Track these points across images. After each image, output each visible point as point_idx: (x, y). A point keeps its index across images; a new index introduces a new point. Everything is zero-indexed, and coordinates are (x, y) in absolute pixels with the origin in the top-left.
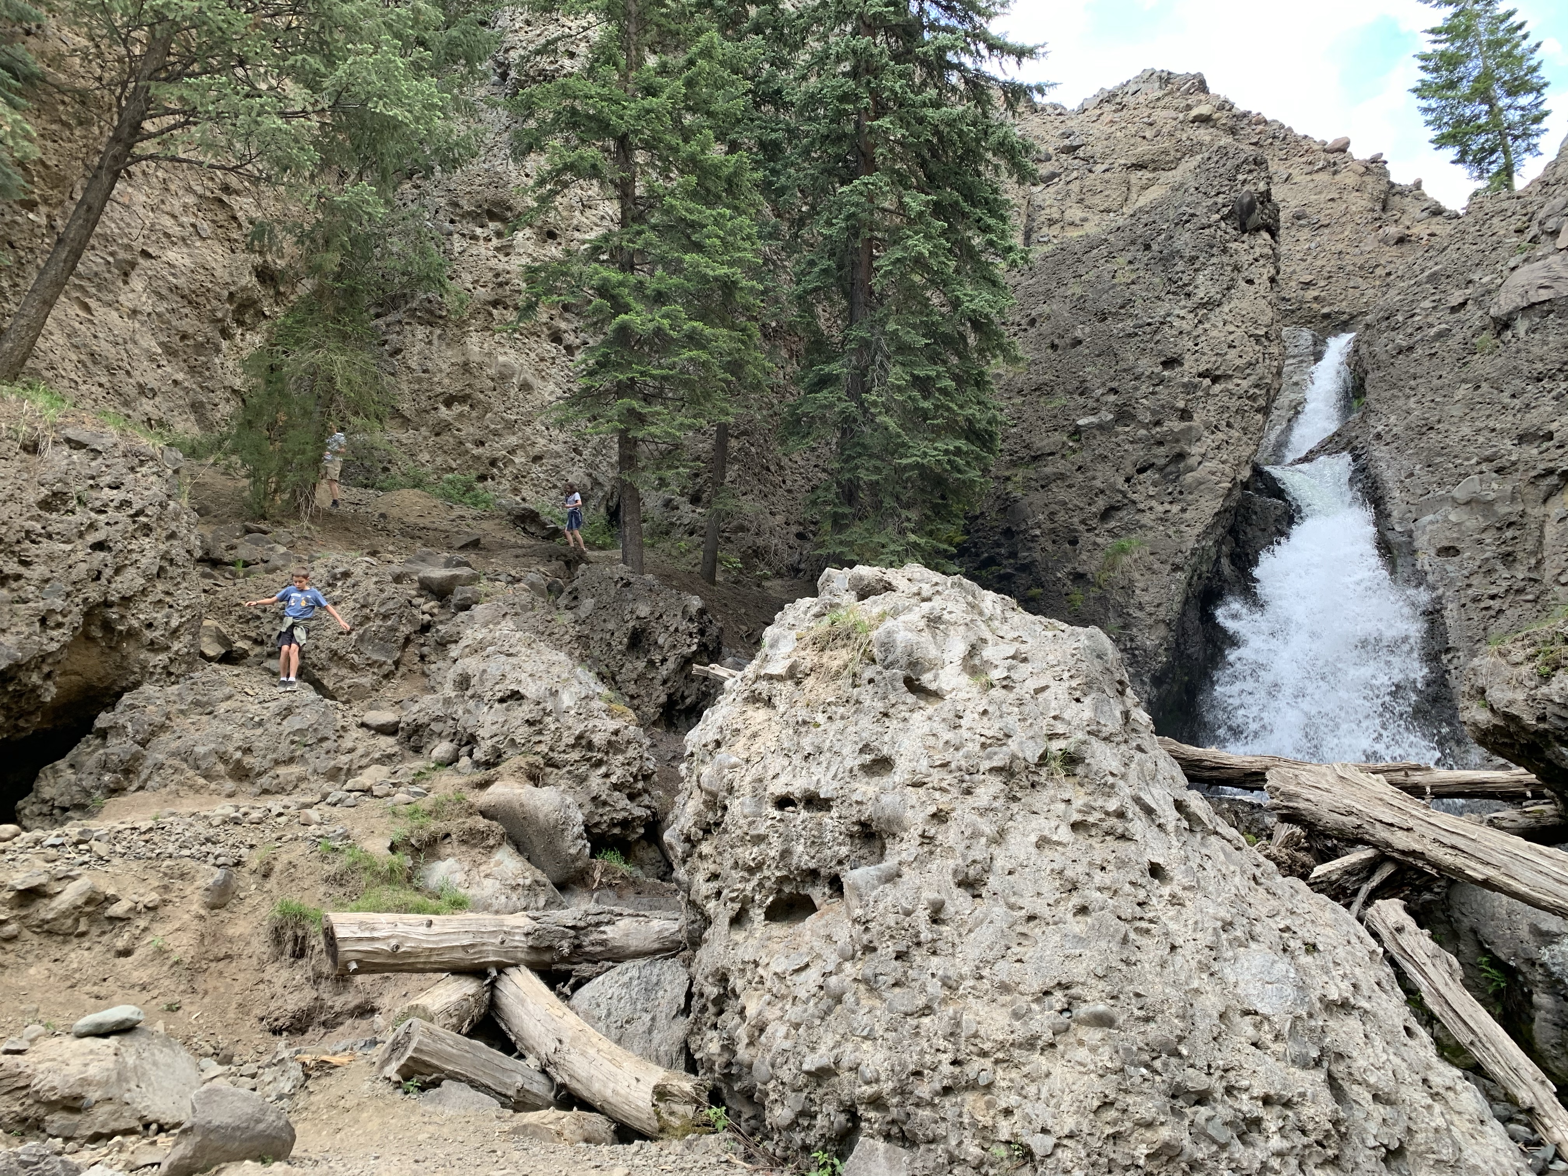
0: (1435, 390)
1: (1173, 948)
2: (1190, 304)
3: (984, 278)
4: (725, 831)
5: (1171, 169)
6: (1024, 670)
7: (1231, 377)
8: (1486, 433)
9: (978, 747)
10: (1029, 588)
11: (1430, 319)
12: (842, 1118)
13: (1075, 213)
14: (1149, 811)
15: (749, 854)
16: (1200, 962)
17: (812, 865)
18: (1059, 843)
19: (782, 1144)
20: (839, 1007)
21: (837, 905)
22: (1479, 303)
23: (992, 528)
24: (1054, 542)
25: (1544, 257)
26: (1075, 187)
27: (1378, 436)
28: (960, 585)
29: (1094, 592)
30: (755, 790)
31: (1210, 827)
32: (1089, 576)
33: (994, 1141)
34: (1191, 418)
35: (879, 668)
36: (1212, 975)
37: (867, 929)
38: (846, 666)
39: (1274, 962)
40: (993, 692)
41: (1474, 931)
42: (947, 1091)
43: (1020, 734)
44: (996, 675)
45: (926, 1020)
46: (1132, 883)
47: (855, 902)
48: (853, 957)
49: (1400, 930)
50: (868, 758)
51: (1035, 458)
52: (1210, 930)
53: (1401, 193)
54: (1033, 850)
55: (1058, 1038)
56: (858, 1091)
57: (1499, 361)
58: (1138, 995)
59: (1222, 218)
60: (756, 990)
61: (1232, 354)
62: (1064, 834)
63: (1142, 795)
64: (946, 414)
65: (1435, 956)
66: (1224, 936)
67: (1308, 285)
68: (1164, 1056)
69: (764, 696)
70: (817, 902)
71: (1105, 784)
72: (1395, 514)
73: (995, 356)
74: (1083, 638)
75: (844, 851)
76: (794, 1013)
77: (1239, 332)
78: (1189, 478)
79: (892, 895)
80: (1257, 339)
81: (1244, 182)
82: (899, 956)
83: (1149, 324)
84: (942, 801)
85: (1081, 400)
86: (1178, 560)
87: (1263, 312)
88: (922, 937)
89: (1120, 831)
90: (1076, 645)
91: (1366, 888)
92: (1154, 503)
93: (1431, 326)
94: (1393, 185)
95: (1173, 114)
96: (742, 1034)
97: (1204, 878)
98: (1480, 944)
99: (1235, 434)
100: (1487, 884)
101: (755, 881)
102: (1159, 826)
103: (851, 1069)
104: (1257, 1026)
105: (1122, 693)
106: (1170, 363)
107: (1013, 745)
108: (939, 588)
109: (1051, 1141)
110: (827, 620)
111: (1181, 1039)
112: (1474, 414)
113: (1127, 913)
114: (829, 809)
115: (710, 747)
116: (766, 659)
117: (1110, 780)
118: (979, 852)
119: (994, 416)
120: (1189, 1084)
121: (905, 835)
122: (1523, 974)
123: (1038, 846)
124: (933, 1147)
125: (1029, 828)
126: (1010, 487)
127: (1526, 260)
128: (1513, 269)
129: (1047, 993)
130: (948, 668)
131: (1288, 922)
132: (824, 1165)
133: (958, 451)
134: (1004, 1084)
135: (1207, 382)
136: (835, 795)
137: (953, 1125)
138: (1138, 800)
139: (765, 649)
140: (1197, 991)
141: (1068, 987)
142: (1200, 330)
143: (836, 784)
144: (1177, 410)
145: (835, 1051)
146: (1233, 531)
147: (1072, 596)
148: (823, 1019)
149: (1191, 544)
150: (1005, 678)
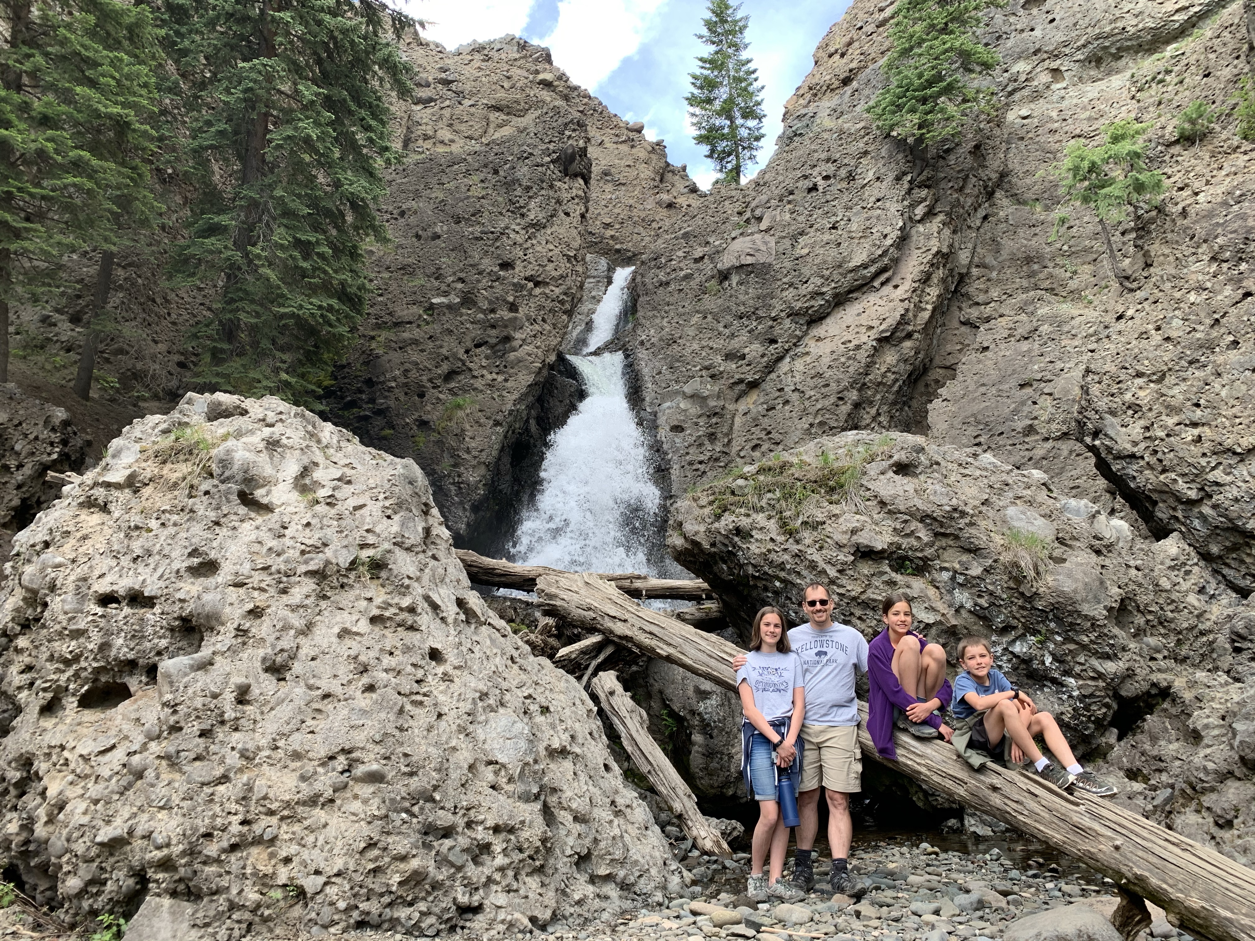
0: (680, 315)
1: (440, 715)
2: (523, 222)
3: (363, 168)
4: (44, 626)
5: (519, 116)
6: (347, 490)
7: (548, 284)
8: (707, 349)
9: (298, 554)
10: (382, 429)
11: (681, 265)
12: (131, 882)
13: (445, 134)
14: (435, 607)
15: (66, 648)
16: (459, 725)
17: (131, 656)
18: (357, 634)
19: (71, 911)
20: (139, 783)
21: (152, 691)
22: (712, 259)
23: (356, 377)
24: (406, 394)
25: (752, 234)
26: (447, 113)
27: (642, 343)
28: (303, 416)
29: (434, 437)
30: (78, 588)
31: (483, 619)
32: (432, 423)
33: (272, 886)
34: (517, 311)
35: (215, 482)
36: (467, 735)
37: (175, 712)
38: (184, 479)
39: (515, 722)
40: (317, 508)
41: (661, 692)
42: (234, 848)
43: (336, 543)
44: (322, 493)
45: (221, 788)
46: (414, 665)
47: (166, 688)
48: (158, 737)
49: (612, 693)
50: (196, 561)
51: (396, 324)
52: (470, 700)
53: (673, 172)
54: (335, 640)
55: (337, 795)
56: (148, 856)
57: (720, 301)
58: (406, 755)
59: (552, 161)
60: (60, 771)
61: (550, 267)
62: (363, 626)
63: (431, 594)
64: (322, 276)
65: (632, 711)
66: (480, 704)
67: (607, 226)
68: (421, 802)
69: (101, 501)
70: (132, 689)
71: (402, 586)
72: (647, 399)
73: (367, 235)
74: (399, 467)
75: (164, 643)
76: (95, 790)
77: (557, 251)
78: (512, 356)
79: (203, 680)
80: (569, 258)
81: (569, 137)
82: (203, 734)
83: (492, 233)
84: (260, 599)
85: (436, 283)
86: (499, 417)
87: (574, 238)
88: (226, 716)
89: (409, 623)
90: (393, 472)
91: (594, 664)
92: (485, 372)
93: (681, 270)
94: (668, 164)
95: (526, 74)
96: (42, 814)
97: (471, 659)
98: (663, 701)
99: (547, 327)
100: (669, 659)
101: (70, 672)
102: (442, 619)
103: (144, 837)
104: (496, 773)
105: (426, 513)
106: (506, 265)
107: (329, 553)
108: (283, 417)
109: (321, 880)
110: (173, 437)
111: (436, 788)
112: (701, 335)
113: (406, 689)
114: (153, 606)
115: (38, 548)
116: (106, 468)
117: (407, 582)
118: (287, 642)
119: (364, 284)
120: (438, 823)
121: (222, 629)
122: (687, 721)
123: (339, 636)
124: (215, 898)
125: (334, 621)
126: (374, 345)
127: (742, 234)
128: (734, 239)
129: (332, 758)
130: (281, 486)
131: (531, 691)
132: (109, 927)
133: (330, 309)
134: (286, 837)
135: (531, 285)
136: (159, 593)
137: (236, 876)
138: (427, 598)
139: (108, 459)
140: (454, 749)
141: (349, 752)
142: (528, 244)
143: (162, 584)
144: (508, 302)
145: (130, 822)
146: (540, 400)
147: (417, 439)
148: (122, 794)
149: (509, 406)
150: (329, 497)
